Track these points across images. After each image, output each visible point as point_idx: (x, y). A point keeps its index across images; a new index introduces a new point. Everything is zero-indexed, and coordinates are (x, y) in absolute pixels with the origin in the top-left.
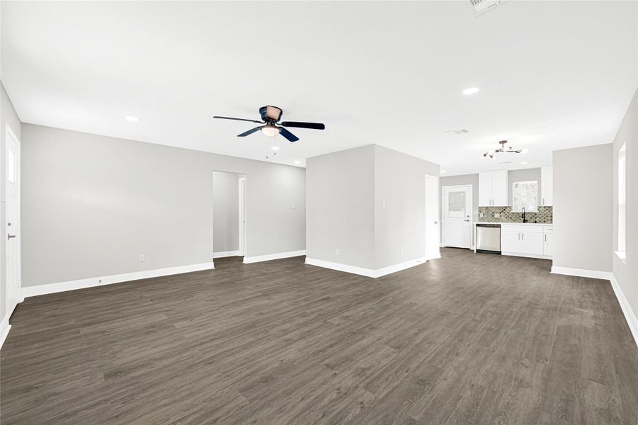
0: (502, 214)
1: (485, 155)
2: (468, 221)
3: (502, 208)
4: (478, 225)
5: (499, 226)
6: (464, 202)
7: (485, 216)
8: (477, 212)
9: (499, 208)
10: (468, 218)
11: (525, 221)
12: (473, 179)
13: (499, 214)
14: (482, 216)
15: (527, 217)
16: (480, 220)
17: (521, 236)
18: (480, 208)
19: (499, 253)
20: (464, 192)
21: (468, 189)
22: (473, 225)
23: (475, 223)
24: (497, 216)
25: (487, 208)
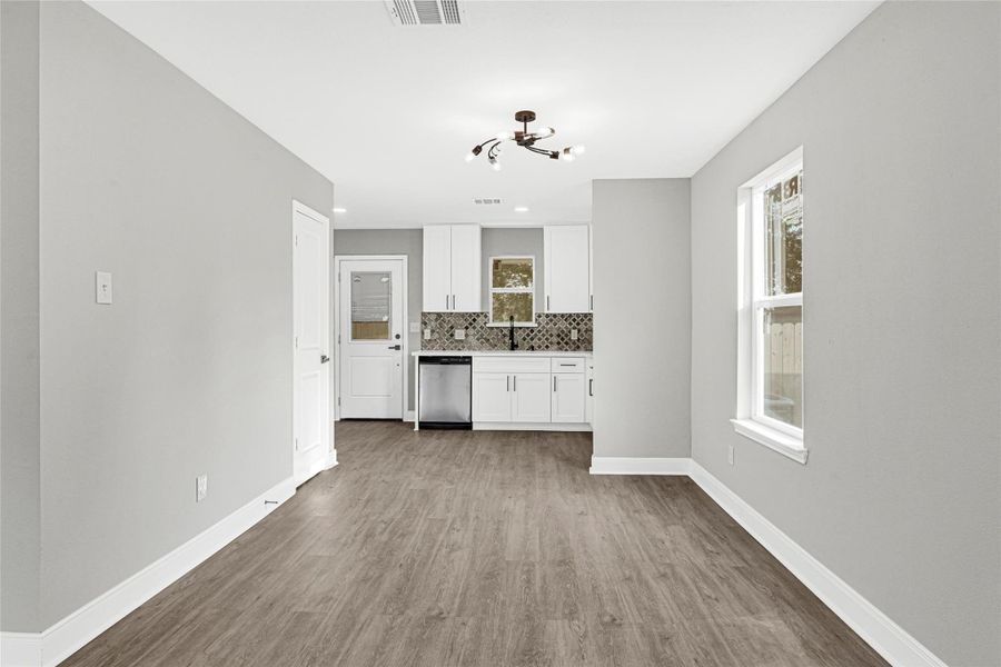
0: (471, 331)
1: (477, 150)
2: (397, 348)
3: (470, 315)
4: (423, 360)
5: (467, 361)
6: (389, 300)
7: (436, 335)
8: (417, 326)
9: (463, 315)
10: (398, 342)
11: (514, 347)
12: (410, 241)
13: (463, 332)
14: (428, 336)
15: (518, 337)
16: (424, 346)
17: (512, 384)
18: (423, 314)
19: (467, 426)
20: (388, 275)
21: (395, 266)
22: (411, 359)
23: (417, 354)
24: (460, 334)
25: (439, 315)
